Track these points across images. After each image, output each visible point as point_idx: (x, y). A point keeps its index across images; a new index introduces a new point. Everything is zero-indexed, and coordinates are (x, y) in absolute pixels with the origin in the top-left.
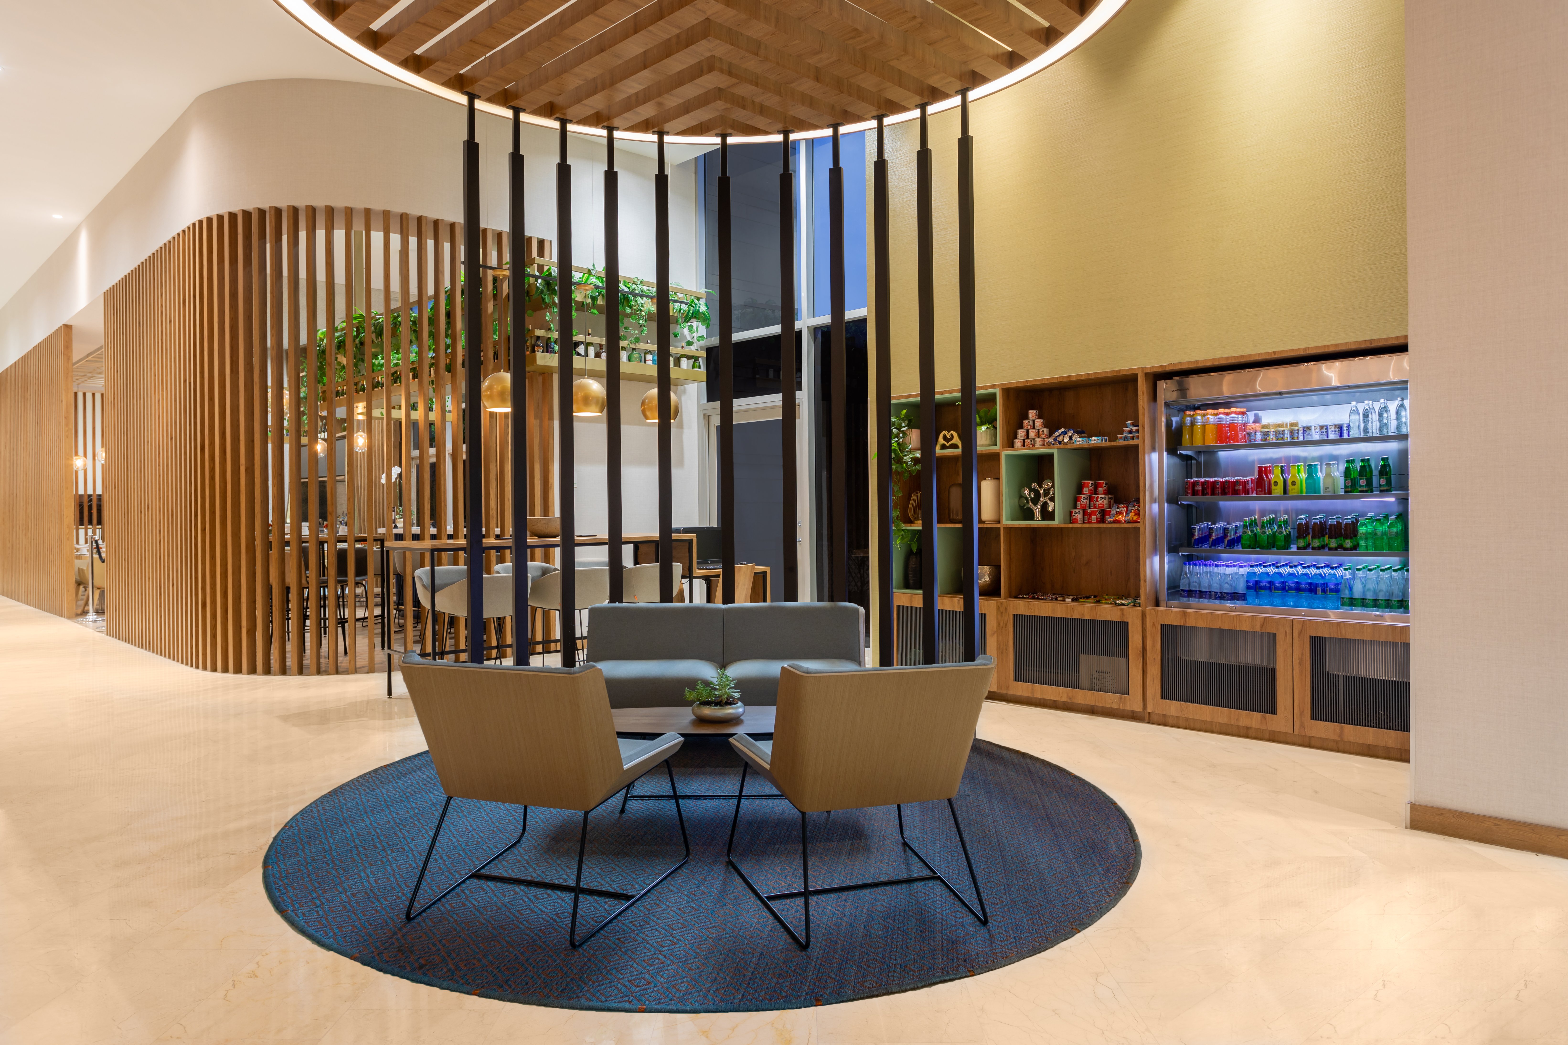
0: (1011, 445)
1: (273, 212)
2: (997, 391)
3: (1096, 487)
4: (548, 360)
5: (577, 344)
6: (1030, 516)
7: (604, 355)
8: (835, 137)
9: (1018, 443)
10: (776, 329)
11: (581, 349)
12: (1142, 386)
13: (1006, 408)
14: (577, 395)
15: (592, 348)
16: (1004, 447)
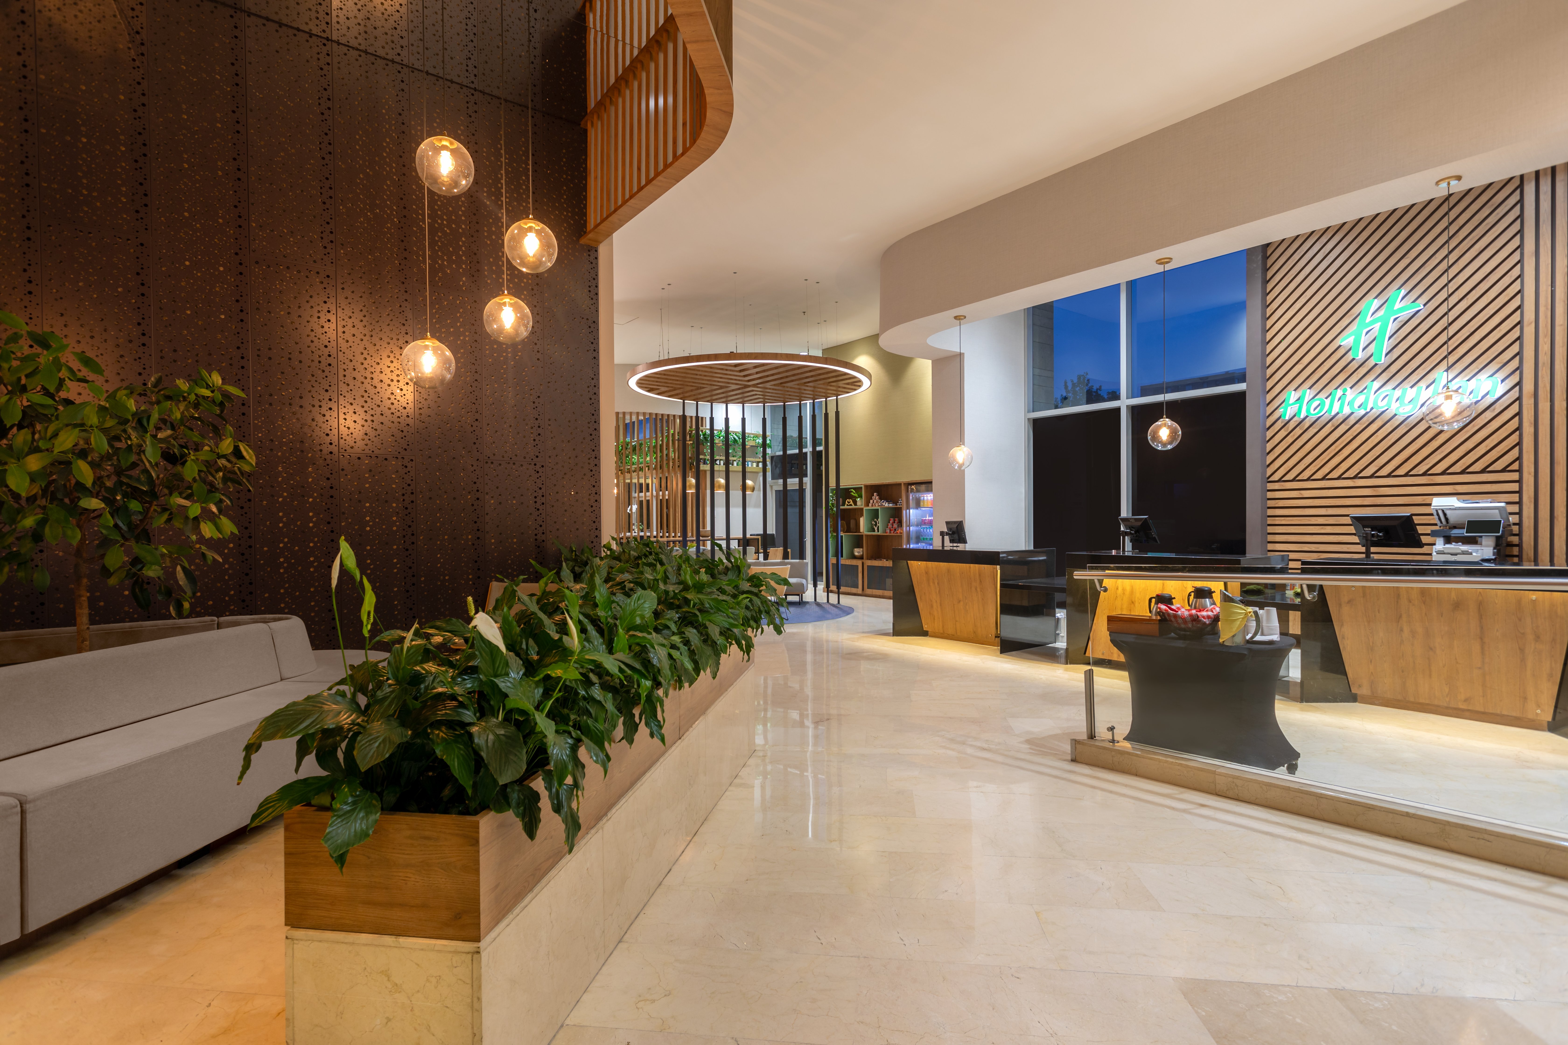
0: (868, 506)
2: (863, 486)
3: (895, 520)
4: (706, 467)
5: (716, 460)
6: (874, 531)
8: (800, 404)
9: (870, 505)
10: (797, 451)
11: (718, 462)
12: (903, 487)
13: (866, 492)
14: (716, 485)
16: (865, 506)
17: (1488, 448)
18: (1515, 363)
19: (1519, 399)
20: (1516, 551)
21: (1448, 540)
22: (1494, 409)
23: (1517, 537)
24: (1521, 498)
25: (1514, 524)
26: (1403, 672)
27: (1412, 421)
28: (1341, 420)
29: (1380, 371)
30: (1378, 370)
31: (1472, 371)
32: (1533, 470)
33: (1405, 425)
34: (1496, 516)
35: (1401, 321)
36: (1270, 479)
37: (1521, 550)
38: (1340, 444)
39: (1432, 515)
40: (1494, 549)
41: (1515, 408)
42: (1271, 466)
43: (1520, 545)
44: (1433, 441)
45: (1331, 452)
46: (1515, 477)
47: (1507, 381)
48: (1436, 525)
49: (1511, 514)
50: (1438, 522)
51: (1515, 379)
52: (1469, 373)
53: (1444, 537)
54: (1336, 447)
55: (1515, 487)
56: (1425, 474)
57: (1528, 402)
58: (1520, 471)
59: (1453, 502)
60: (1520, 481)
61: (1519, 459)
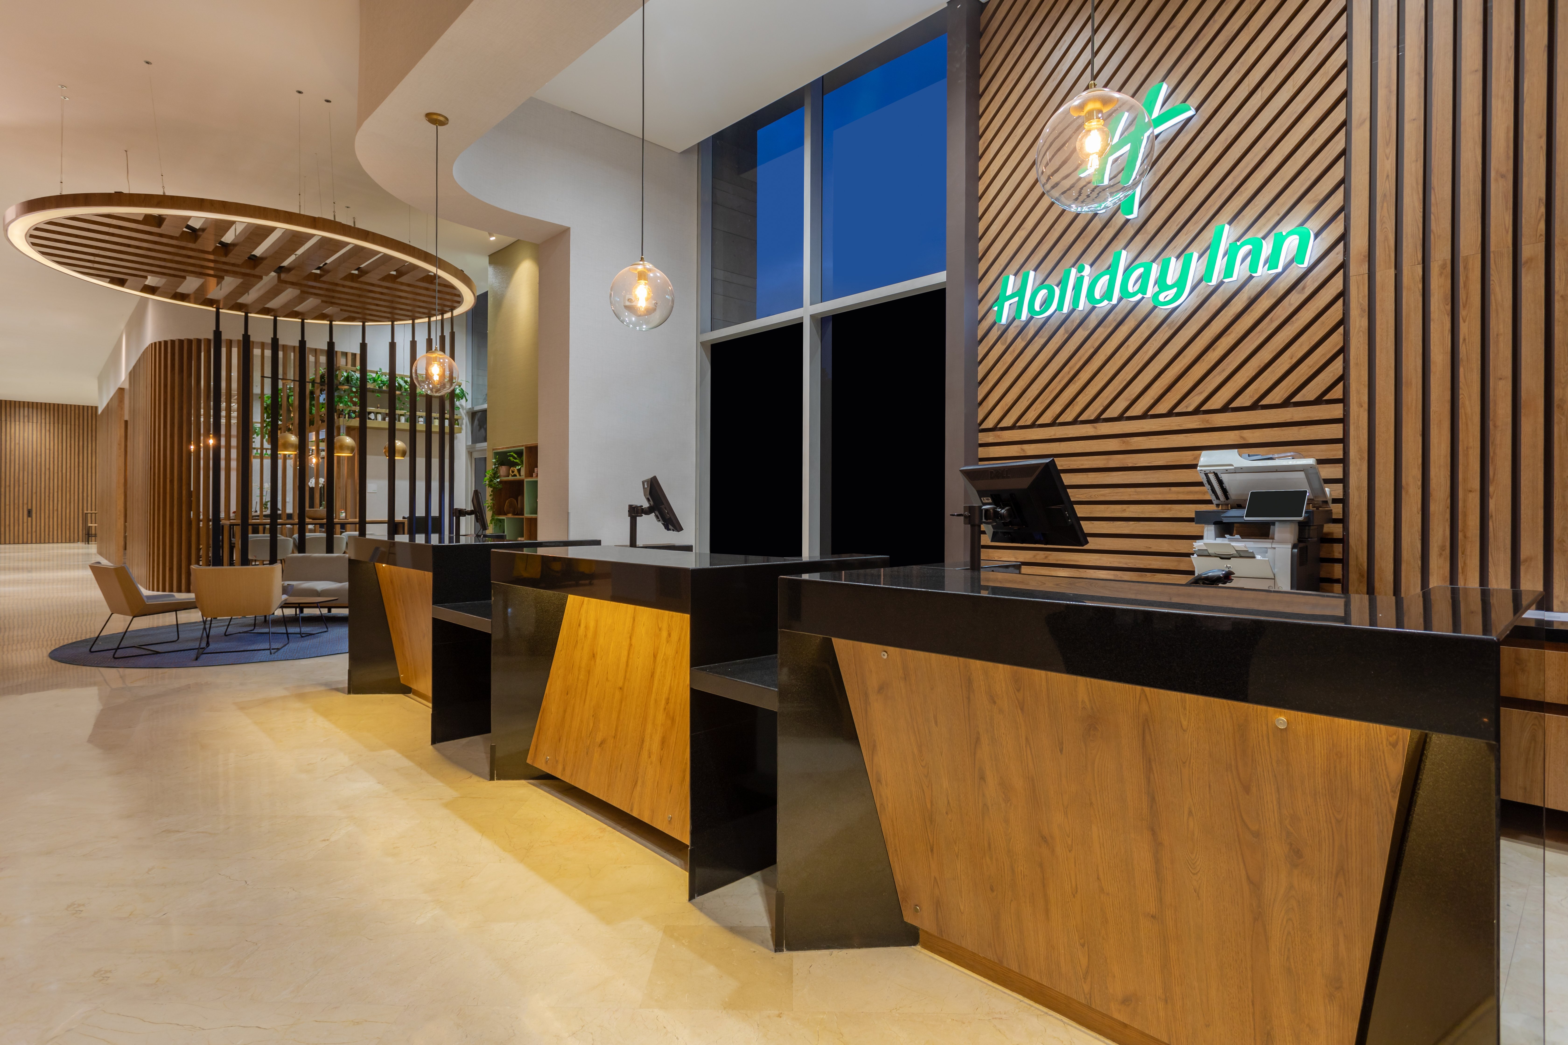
0: (530, 476)
1: (187, 341)
2: (523, 448)
5: (370, 413)
7: (387, 419)
9: (534, 475)
11: (372, 416)
13: (528, 457)
14: (337, 445)
15: (380, 415)
16: (526, 476)
17: (1294, 360)
18: (1337, 200)
19: (1343, 266)
20: (1337, 551)
21: (1225, 529)
22: (1304, 288)
23: (1341, 525)
24: (1346, 452)
25: (1335, 501)
26: (992, 890)
27: (1178, 317)
28: (1078, 321)
29: (1132, 232)
30: (1130, 231)
31: (1269, 220)
32: (1365, 398)
33: (1169, 325)
34: (1299, 482)
35: (1163, 141)
36: (983, 426)
37: (1346, 550)
38: (1076, 364)
39: (1200, 484)
40: (1294, 547)
41: (1336, 284)
42: (984, 404)
43: (1344, 541)
44: (1210, 352)
45: (1063, 378)
46: (1336, 411)
47: (1324, 234)
48: (1209, 502)
49: (1328, 481)
50: (1213, 498)
51: (1337, 229)
52: (1264, 225)
53: (1215, 523)
54: (1071, 368)
55: (1336, 431)
56: (1197, 411)
57: (1358, 270)
58: (1344, 401)
59: (1233, 459)
60: (1343, 421)
61: (1343, 378)
